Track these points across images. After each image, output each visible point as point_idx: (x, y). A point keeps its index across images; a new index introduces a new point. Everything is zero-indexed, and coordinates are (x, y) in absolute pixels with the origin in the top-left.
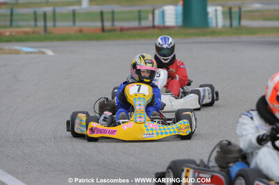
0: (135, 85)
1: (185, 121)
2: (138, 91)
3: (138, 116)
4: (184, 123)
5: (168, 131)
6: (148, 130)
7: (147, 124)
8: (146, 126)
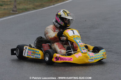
0: (70, 30)
1: (104, 50)
2: (74, 34)
3: (82, 49)
4: (104, 51)
5: (99, 57)
6: (90, 57)
7: (89, 54)
8: (89, 55)
